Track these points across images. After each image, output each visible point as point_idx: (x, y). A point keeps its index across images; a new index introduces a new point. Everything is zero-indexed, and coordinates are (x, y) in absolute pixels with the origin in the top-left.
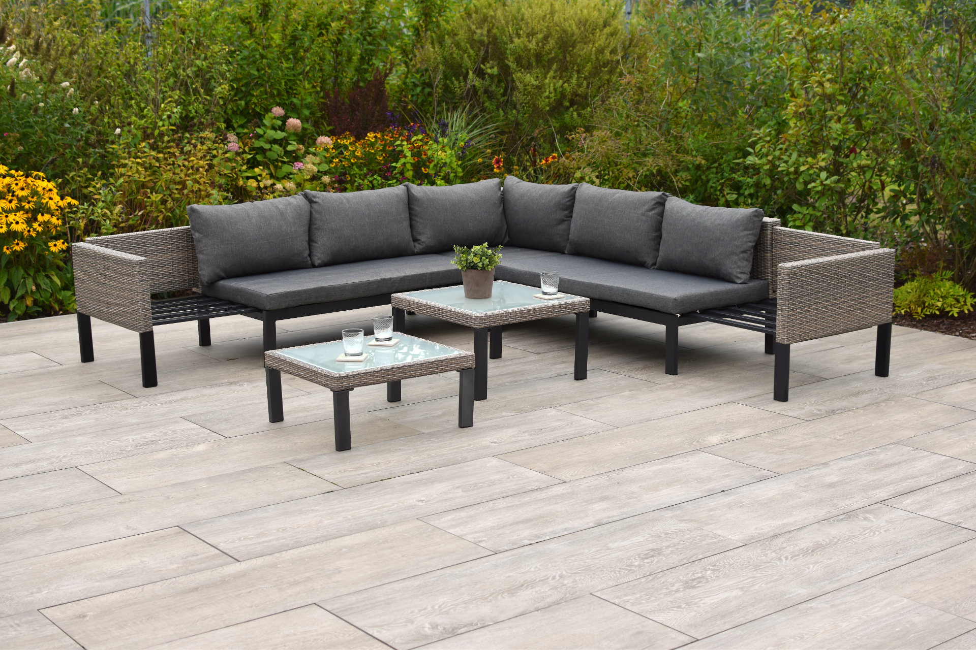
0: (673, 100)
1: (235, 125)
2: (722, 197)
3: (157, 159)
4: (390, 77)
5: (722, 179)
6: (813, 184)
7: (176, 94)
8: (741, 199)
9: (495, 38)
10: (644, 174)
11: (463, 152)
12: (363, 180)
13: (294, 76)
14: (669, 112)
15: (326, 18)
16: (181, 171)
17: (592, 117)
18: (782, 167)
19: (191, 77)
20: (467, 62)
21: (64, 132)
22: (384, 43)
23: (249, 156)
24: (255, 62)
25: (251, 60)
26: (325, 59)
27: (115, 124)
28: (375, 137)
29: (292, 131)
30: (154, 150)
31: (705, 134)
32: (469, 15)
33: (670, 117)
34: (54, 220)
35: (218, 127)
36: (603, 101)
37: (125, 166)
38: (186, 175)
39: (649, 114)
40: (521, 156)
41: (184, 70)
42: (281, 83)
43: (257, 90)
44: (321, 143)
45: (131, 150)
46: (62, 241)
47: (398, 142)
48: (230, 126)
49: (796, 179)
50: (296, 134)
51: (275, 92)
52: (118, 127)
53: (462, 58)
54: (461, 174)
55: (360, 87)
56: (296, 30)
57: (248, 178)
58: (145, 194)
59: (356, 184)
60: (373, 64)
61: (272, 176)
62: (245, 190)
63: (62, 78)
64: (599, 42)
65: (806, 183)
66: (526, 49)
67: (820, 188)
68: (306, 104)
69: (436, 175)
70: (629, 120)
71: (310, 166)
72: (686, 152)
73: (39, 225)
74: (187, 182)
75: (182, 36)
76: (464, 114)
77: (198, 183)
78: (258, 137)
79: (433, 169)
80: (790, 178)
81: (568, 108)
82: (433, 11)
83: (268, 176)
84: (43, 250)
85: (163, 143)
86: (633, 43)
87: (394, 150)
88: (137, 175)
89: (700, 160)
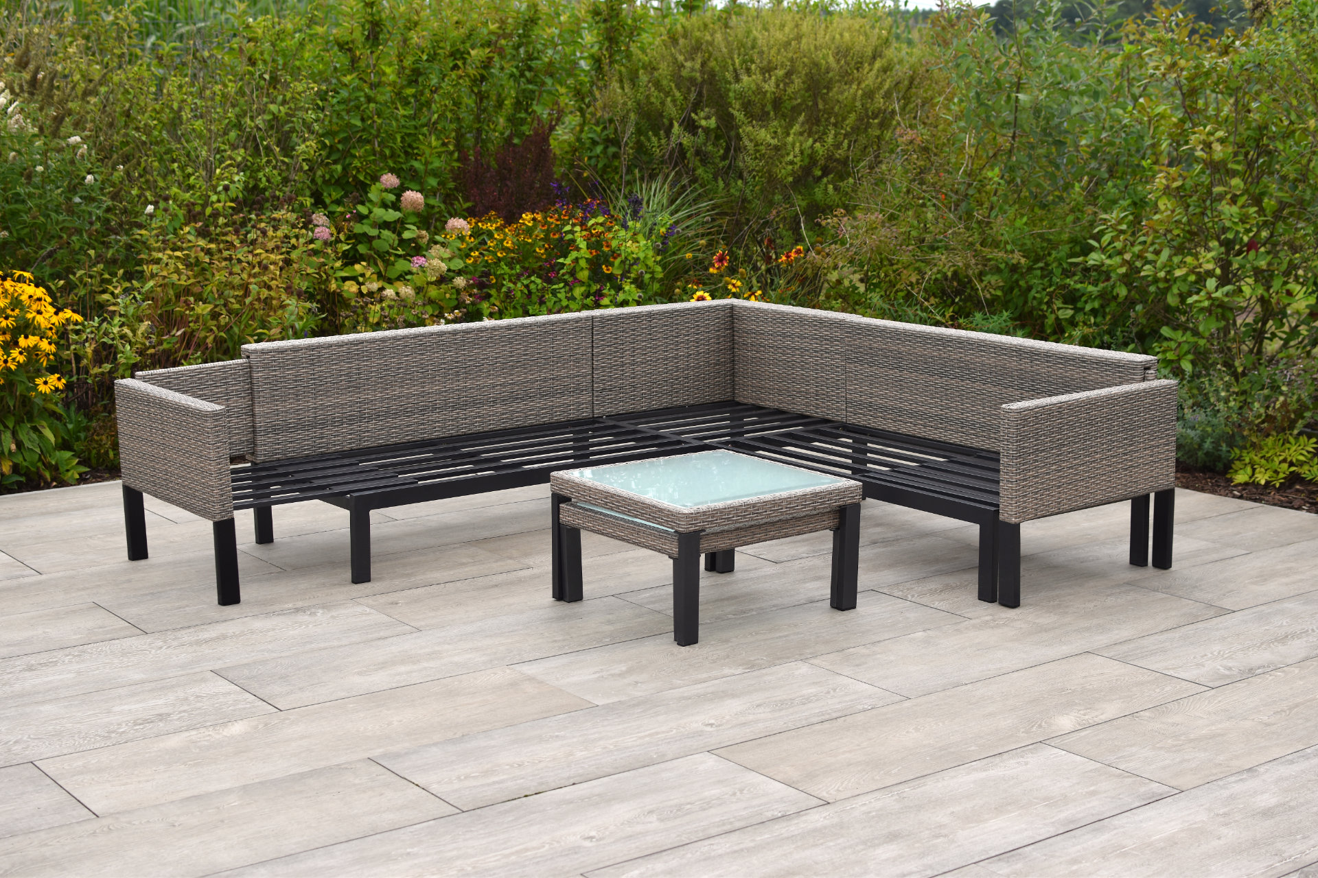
0: (974, 167)
1: (328, 201)
2: (1051, 313)
3: (208, 252)
4: (559, 130)
5: (1050, 286)
6: (1195, 298)
7: (240, 154)
8: (1080, 317)
9: (712, 74)
10: (933, 277)
11: (663, 243)
12: (515, 284)
13: (416, 128)
14: (970, 185)
15: (463, 43)
16: (243, 270)
17: (854, 191)
18: (1147, 271)
19: (260, 129)
20: (671, 110)
21: (71, 211)
22: (549, 81)
23: (347, 247)
24: (358, 107)
25: (352, 104)
26: (460, 103)
27: (147, 199)
28: (534, 219)
29: (410, 210)
30: (204, 237)
31: (1025, 219)
32: (674, 40)
33: (970, 192)
34: (44, 345)
35: (302, 204)
36: (871, 168)
37: (157, 261)
38: (250, 275)
39: (941, 187)
40: (748, 248)
41: (252, 118)
42: (396, 139)
43: (361, 148)
44: (453, 229)
45: (167, 238)
46: (57, 376)
47: (568, 228)
48: (319, 202)
49: (1168, 289)
50: (418, 215)
51: (387, 152)
52: (151, 203)
53: (663, 103)
54: (660, 276)
55: (515, 145)
56: (419, 60)
57: (344, 279)
58: (187, 303)
59: (504, 289)
60: (534, 112)
61: (380, 276)
62: (340, 295)
63: (71, 130)
64: (867, 82)
65: (1183, 297)
66: (759, 91)
67: (1206, 304)
68: (433, 170)
69: (624, 276)
70: (911, 196)
71: (436, 262)
72: (996, 244)
73: (21, 353)
74: (251, 287)
75: (250, 68)
76: (666, 186)
77: (269, 288)
78: (360, 218)
79: (619, 267)
80: (1158, 288)
81: (820, 178)
82: (621, 35)
83: (375, 276)
84: (29, 389)
85: (216, 227)
86: (916, 83)
87: (561, 239)
88: (175, 277)
89: (1017, 258)
